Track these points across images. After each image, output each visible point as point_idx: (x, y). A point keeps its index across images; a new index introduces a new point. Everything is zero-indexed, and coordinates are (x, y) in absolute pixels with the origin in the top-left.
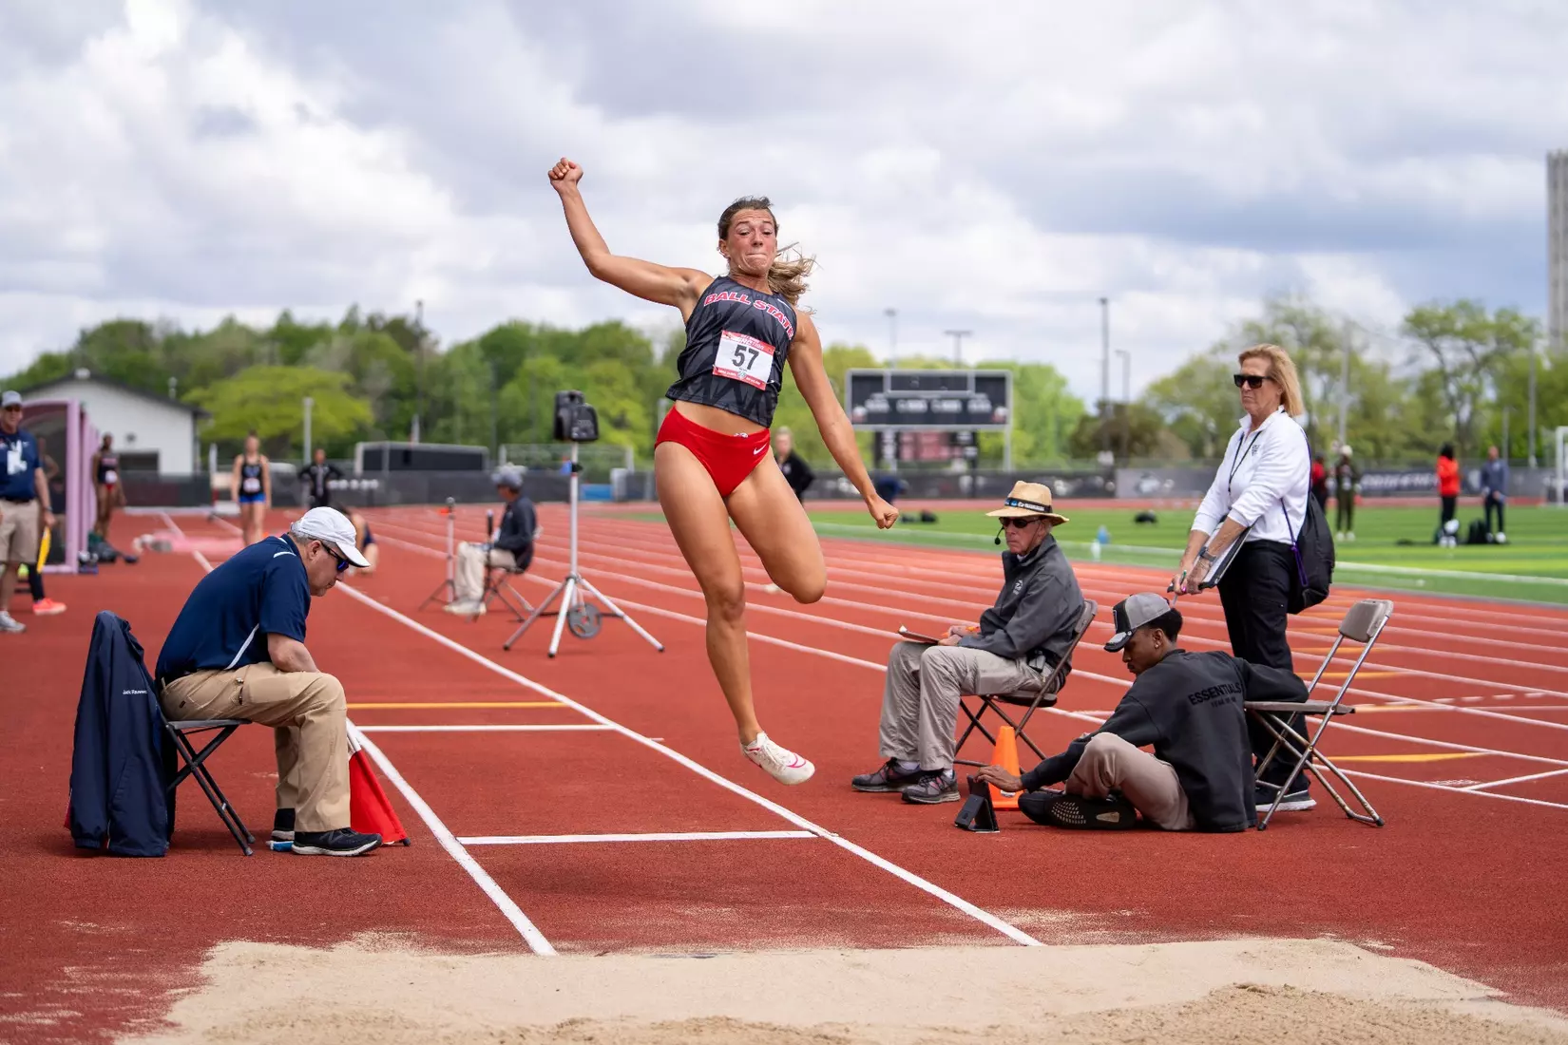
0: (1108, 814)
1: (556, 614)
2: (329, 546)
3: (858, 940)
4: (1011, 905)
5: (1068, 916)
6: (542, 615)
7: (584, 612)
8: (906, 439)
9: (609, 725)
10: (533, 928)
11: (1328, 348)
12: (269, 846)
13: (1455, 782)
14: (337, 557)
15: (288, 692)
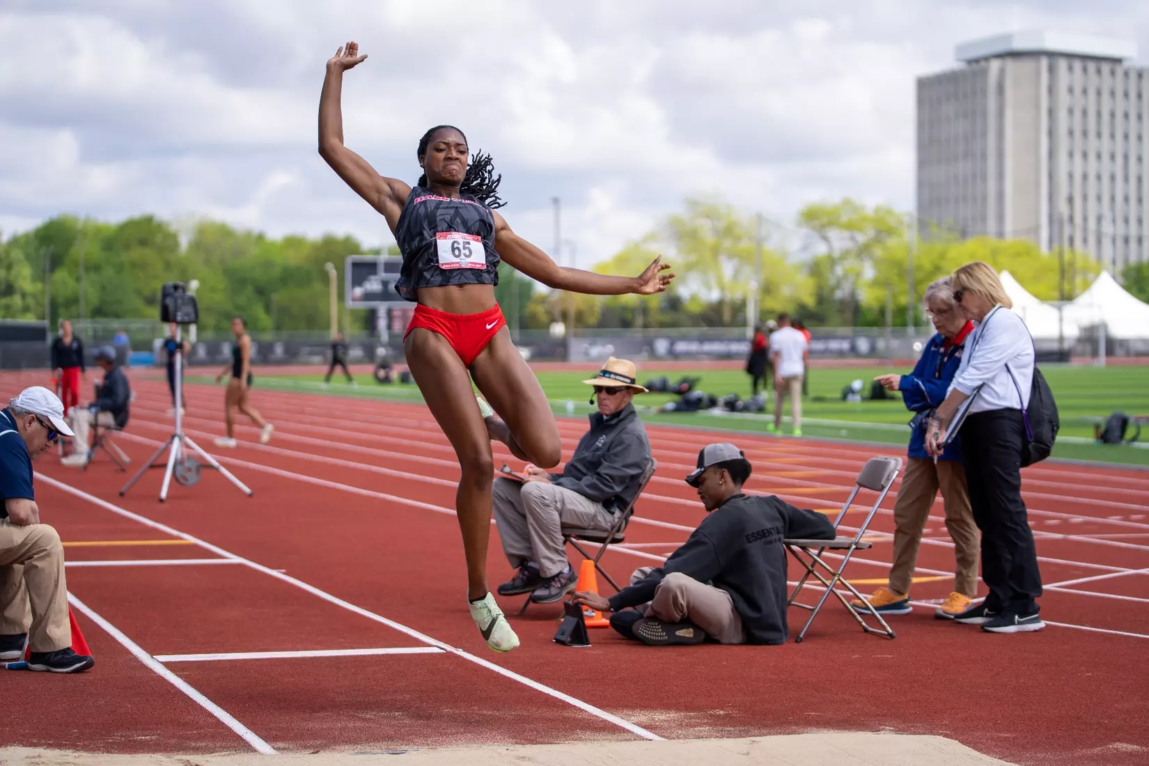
0: (684, 631)
1: (164, 466)
2: (42, 418)
3: (514, 737)
4: (627, 707)
5: (673, 715)
6: (152, 467)
7: (187, 464)
8: (396, 313)
9: (235, 559)
10: (249, 731)
11: (737, 239)
12: (4, 667)
13: (937, 601)
14: (49, 428)
15: (12, 540)
